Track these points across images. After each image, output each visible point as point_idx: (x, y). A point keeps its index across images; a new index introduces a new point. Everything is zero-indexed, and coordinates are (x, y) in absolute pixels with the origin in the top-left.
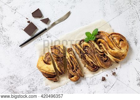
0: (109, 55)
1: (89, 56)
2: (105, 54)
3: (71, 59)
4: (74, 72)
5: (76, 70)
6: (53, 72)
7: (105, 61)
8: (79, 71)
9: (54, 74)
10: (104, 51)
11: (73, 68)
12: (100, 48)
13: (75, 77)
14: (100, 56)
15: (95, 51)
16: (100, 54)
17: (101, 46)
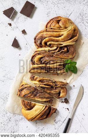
0: (64, 44)
1: (51, 63)
2: (61, 46)
3: (42, 82)
4: (56, 89)
5: (56, 85)
6: (44, 107)
7: (68, 51)
8: (58, 83)
9: (47, 108)
10: (58, 45)
11: (52, 87)
12: (51, 47)
13: (61, 91)
14: (59, 53)
15: (50, 55)
16: (57, 51)
17: (50, 45)
